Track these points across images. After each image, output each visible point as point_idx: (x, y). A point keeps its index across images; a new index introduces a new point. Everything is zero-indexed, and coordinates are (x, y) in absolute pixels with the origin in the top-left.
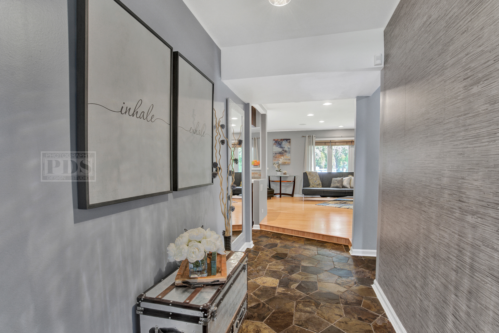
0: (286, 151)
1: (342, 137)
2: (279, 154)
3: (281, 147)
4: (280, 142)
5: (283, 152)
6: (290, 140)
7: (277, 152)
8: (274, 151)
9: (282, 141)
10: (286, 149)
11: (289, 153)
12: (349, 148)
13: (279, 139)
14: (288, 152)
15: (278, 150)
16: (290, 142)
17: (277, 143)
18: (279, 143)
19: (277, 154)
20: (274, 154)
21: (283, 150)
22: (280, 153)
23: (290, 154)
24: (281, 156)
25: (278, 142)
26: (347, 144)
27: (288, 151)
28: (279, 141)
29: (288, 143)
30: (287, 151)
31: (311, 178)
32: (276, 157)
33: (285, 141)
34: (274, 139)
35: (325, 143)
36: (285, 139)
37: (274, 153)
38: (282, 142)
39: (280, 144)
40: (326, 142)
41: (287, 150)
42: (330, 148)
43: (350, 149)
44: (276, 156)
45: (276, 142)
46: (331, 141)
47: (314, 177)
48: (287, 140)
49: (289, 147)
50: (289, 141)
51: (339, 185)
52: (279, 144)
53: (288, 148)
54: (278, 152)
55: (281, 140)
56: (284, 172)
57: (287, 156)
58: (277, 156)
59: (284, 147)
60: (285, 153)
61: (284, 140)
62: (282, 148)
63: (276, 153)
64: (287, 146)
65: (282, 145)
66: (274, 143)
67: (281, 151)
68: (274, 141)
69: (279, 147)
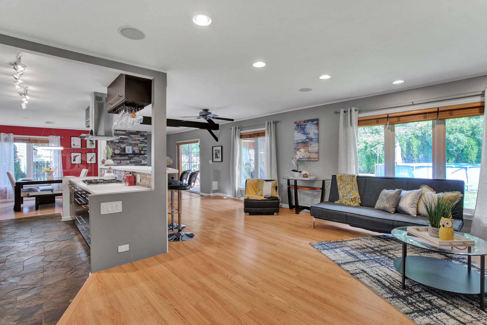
0: (311, 139)
1: (413, 105)
2: (302, 145)
4: (303, 125)
5: (307, 140)
6: (318, 120)
7: (299, 141)
8: (295, 139)
9: (305, 124)
10: (312, 135)
11: (317, 142)
12: (433, 126)
14: (315, 140)
15: (301, 138)
16: (317, 124)
17: (300, 126)
18: (302, 126)
19: (300, 144)
20: (296, 145)
21: (308, 138)
22: (303, 142)
23: (317, 144)
24: (305, 146)
25: (301, 125)
26: (425, 119)
28: (302, 124)
30: (312, 139)
31: (341, 186)
33: (311, 123)
34: (295, 121)
35: (377, 121)
36: (310, 120)
37: (295, 142)
38: (306, 125)
39: (303, 129)
40: (378, 119)
41: (314, 137)
42: (389, 129)
43: (436, 128)
44: (298, 148)
45: (298, 125)
46: (389, 116)
47: (348, 184)
48: (312, 121)
49: (317, 131)
50: (315, 122)
51: (387, 205)
52: (301, 128)
53: (315, 134)
54: (301, 141)
55: (305, 122)
56: (304, 172)
57: (314, 147)
58: (300, 148)
59: (308, 132)
60: (311, 143)
61: (308, 121)
62: (306, 134)
63: (297, 143)
64: (312, 131)
65: (306, 129)
66: (296, 128)
67: (305, 139)
68: (296, 125)
69: (301, 134)
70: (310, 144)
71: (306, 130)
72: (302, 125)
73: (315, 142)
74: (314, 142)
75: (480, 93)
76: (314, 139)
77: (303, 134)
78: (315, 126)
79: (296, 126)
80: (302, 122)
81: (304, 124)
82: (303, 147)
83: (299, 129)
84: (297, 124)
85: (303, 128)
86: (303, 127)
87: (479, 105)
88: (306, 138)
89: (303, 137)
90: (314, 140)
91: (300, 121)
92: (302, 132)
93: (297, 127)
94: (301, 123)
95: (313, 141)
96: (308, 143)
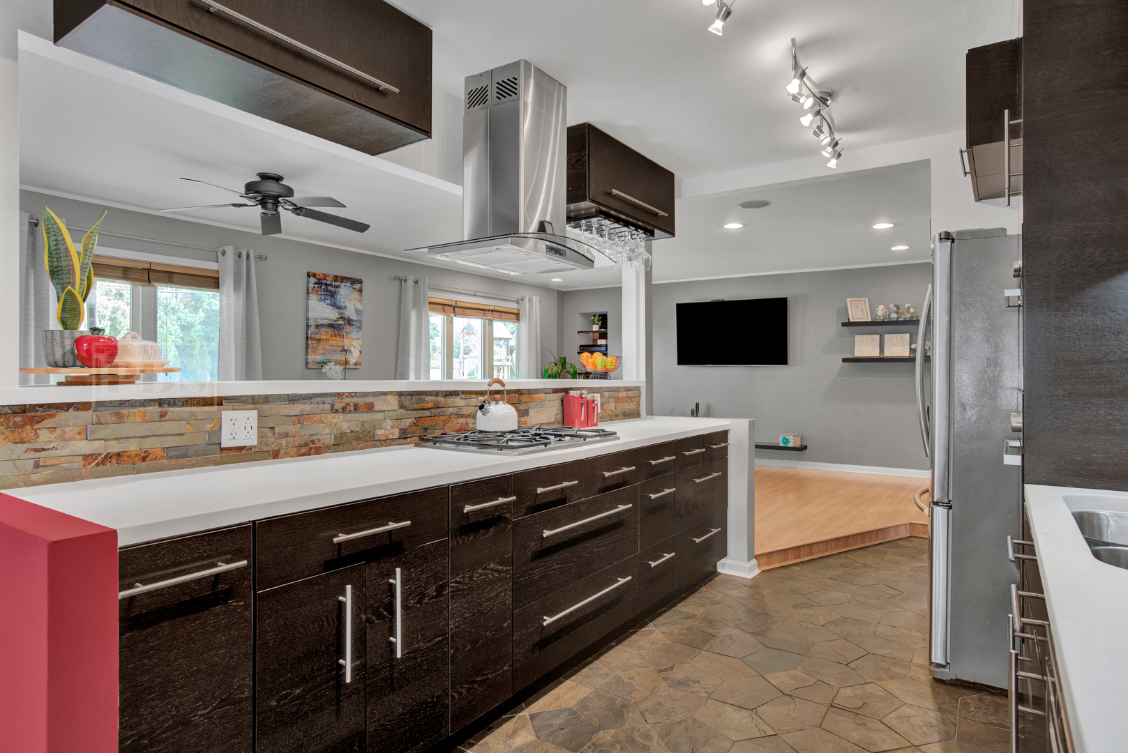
0: (349, 322)
2: (330, 331)
3: (335, 305)
4: (331, 285)
5: (341, 322)
6: (360, 282)
7: (321, 322)
8: (312, 314)
9: (337, 284)
10: (350, 313)
11: (360, 328)
13: (329, 275)
14: (357, 323)
15: (326, 315)
16: (360, 291)
17: (323, 287)
18: (329, 288)
19: (323, 330)
20: (311, 329)
21: (342, 318)
22: (331, 326)
23: (360, 333)
24: (335, 335)
25: (326, 285)
27: (357, 321)
28: (329, 282)
29: (356, 294)
30: (352, 320)
32: (319, 340)
33: (349, 284)
34: (314, 271)
36: (347, 279)
37: (311, 323)
38: (338, 287)
39: (333, 295)
41: (354, 317)
44: (318, 337)
45: (319, 283)
48: (354, 281)
49: (359, 306)
50: (357, 286)
52: (327, 291)
53: (356, 310)
54: (325, 322)
55: (336, 278)
57: (354, 338)
58: (323, 337)
59: (343, 305)
60: (348, 328)
61: (344, 279)
62: (339, 308)
63: (317, 326)
64: (352, 303)
65: (339, 297)
66: (314, 287)
67: (335, 319)
68: (313, 280)
69: (327, 304)
70: (346, 332)
71: (338, 299)
72: (329, 285)
73: (357, 328)
74: (354, 327)
75: (516, 299)
76: (354, 321)
77: (331, 305)
78: (357, 293)
79: (316, 283)
80: (330, 278)
81: (334, 283)
82: (331, 336)
83: (323, 293)
84: (319, 280)
85: (331, 292)
86: (333, 289)
87: (516, 312)
88: (339, 316)
89: (331, 314)
90: (354, 323)
91: (325, 275)
92: (329, 301)
93: (318, 287)
94: (327, 279)
95: (353, 325)
96: (343, 328)
